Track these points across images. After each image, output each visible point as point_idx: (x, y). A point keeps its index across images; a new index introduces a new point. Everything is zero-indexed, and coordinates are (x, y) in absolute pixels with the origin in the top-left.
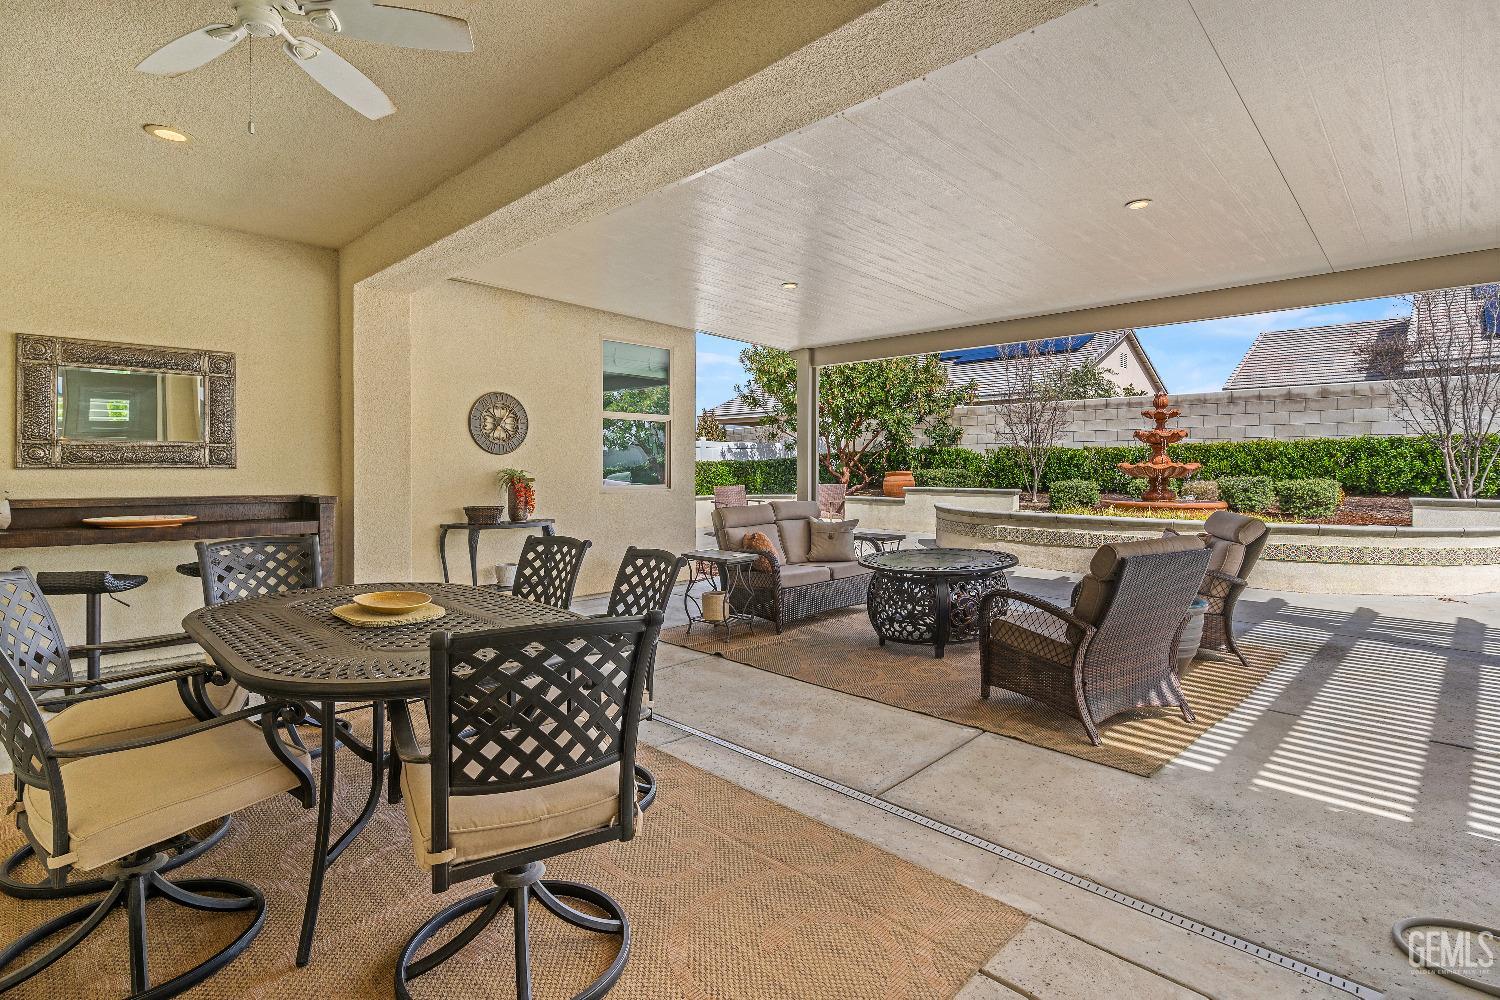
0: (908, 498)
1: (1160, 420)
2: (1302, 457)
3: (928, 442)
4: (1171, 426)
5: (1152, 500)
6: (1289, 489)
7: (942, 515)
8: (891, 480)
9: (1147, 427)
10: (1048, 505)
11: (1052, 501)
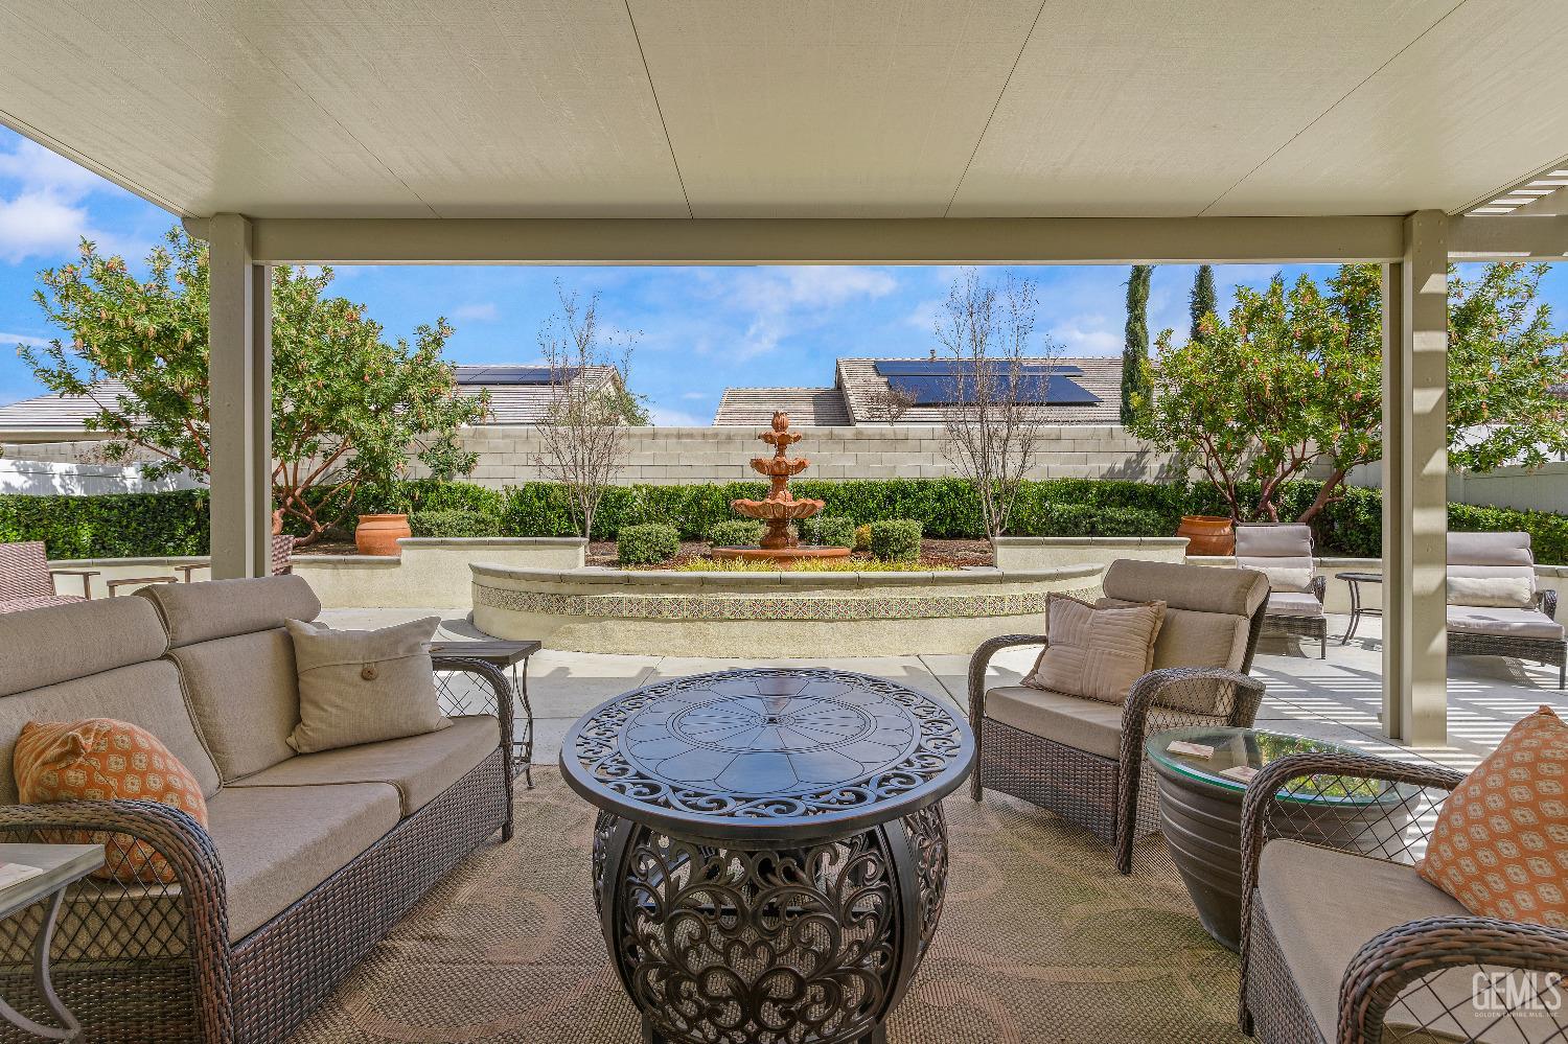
0: (406, 555)
1: (782, 443)
2: (851, 499)
3: (424, 471)
4: (792, 455)
5: (776, 547)
6: (885, 531)
7: (487, 580)
8: (371, 528)
9: (768, 453)
10: (615, 558)
11: (625, 553)
